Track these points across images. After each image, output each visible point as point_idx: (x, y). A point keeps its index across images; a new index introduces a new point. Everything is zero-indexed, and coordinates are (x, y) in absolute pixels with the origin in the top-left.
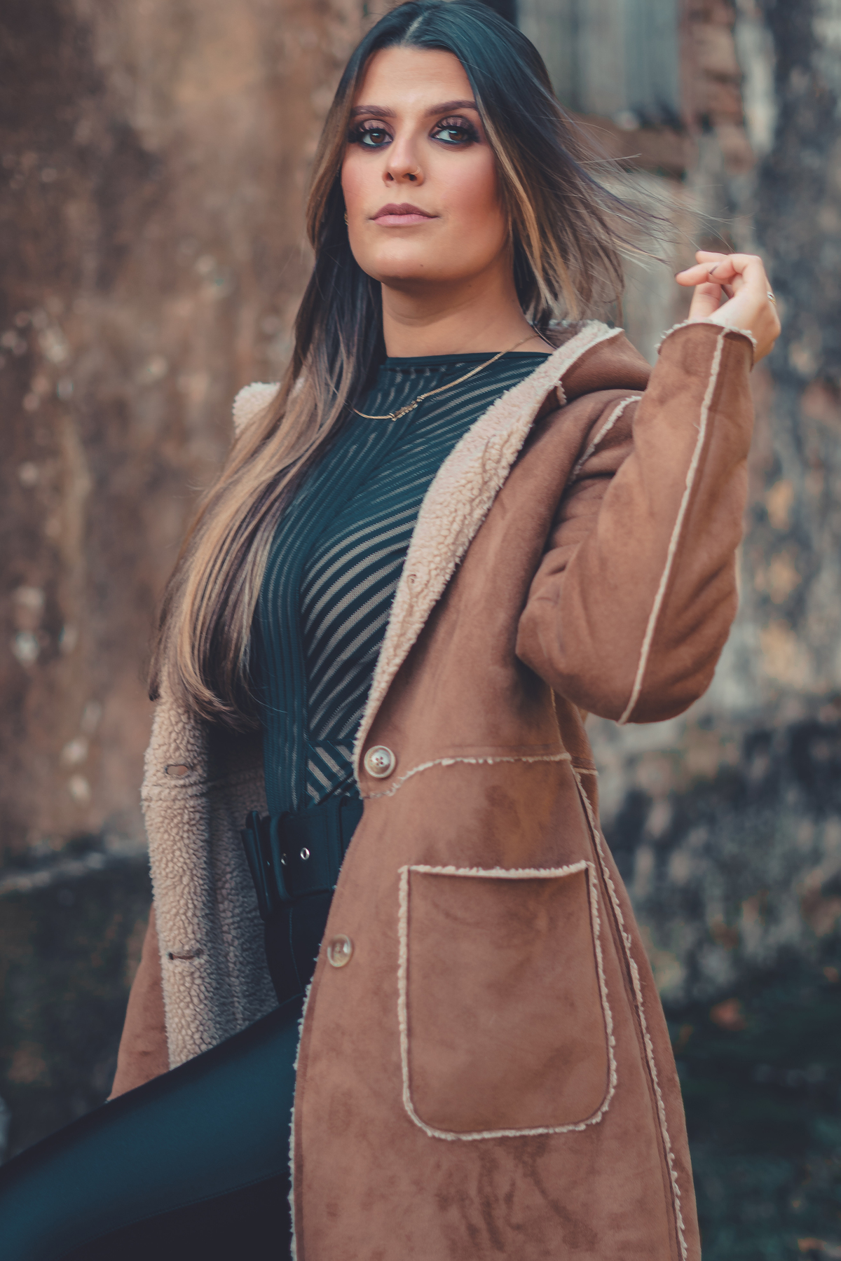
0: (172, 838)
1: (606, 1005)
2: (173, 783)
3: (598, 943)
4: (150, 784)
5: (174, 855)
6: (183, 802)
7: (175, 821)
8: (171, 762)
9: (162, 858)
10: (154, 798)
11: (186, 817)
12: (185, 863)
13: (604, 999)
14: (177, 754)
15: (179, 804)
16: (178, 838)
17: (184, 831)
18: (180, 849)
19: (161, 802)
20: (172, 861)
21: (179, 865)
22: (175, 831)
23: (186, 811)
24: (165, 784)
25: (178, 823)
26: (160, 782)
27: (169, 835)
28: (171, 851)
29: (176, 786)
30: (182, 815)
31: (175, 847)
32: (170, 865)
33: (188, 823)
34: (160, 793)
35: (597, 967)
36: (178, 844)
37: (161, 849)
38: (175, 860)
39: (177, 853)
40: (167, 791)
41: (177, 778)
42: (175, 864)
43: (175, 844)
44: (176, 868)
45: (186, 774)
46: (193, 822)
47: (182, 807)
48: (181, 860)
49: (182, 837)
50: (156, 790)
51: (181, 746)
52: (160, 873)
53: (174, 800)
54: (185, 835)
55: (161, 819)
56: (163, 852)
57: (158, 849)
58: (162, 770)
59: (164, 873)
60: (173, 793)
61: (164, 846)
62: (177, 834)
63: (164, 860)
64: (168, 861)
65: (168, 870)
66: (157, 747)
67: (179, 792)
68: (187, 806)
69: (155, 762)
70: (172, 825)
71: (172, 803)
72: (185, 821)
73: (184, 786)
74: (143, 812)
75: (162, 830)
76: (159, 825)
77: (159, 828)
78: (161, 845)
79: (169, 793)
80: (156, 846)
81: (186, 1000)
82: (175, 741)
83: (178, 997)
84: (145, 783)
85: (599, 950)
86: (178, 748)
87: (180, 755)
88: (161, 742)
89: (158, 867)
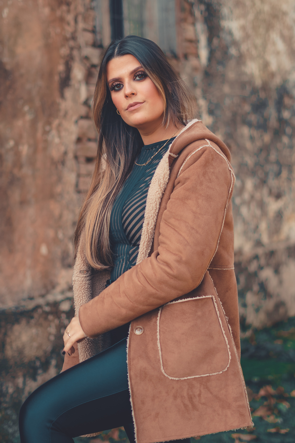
0: (82, 293)
1: (225, 336)
2: (82, 276)
3: (219, 318)
4: (75, 276)
5: (83, 298)
6: (85, 282)
7: (83, 287)
8: (82, 269)
9: (79, 299)
10: (76, 281)
11: (86, 286)
12: (86, 300)
13: (224, 334)
14: (84, 267)
15: (84, 282)
16: (84, 293)
17: (85, 291)
18: (84, 296)
19: (78, 282)
20: (82, 300)
21: (85, 301)
22: (83, 291)
23: (86, 284)
24: (80, 276)
25: (84, 288)
26: (78, 276)
27: (81, 292)
28: (82, 297)
29: (83, 277)
30: (85, 286)
31: (83, 296)
32: (82, 301)
33: (87, 288)
34: (78, 279)
35: (220, 326)
36: (84, 295)
37: (78, 296)
38: (83, 300)
39: (84, 297)
40: (81, 278)
41: (83, 274)
42: (83, 301)
43: (83, 294)
44: (83, 302)
45: (86, 273)
46: (88, 288)
47: (85, 283)
48: (85, 299)
49: (85, 292)
50: (77, 278)
51: (85, 265)
52: (78, 304)
53: (82, 281)
54: (86, 292)
55: (78, 287)
56: (79, 297)
57: (77, 296)
58: (79, 272)
59: (79, 304)
60: (82, 279)
61: (80, 295)
62: (84, 291)
63: (80, 300)
64: (81, 300)
65: (81, 303)
66: (77, 265)
67: (84, 279)
68: (87, 283)
69: (77, 269)
70: (82, 289)
71: (82, 282)
72: (86, 288)
73: (85, 277)
74: (73, 285)
75: (79, 290)
76: (78, 289)
77: (78, 290)
78: (78, 295)
79: (81, 279)
80: (77, 295)
81: (87, 343)
82: (83, 263)
83: (85, 342)
84: (73, 276)
85: (220, 321)
86: (84, 265)
87: (85, 268)
88: (79, 263)
89: (78, 302)
